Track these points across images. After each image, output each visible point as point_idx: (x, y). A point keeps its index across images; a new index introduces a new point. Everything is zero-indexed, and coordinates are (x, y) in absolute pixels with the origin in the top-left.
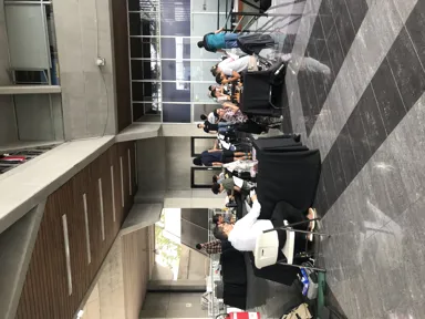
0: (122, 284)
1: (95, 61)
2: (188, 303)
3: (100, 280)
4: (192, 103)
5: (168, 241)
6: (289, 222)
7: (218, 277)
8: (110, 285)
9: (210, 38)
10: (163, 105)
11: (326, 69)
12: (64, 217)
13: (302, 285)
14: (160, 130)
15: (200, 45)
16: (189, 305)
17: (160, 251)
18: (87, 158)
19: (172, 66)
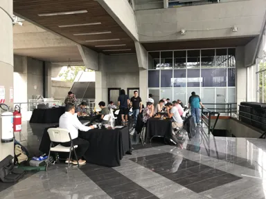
0: (47, 46)
1: (183, 28)
2: (37, 87)
3: (49, 33)
4: (160, 88)
5: (76, 73)
6: (76, 149)
7: (51, 105)
8: (47, 38)
9: (197, 99)
10: (159, 71)
11: (175, 170)
12: (86, 11)
13: (38, 157)
14: (143, 69)
15: (193, 93)
16: (35, 88)
17: (69, 69)
18: (123, 25)
19: (183, 76)
